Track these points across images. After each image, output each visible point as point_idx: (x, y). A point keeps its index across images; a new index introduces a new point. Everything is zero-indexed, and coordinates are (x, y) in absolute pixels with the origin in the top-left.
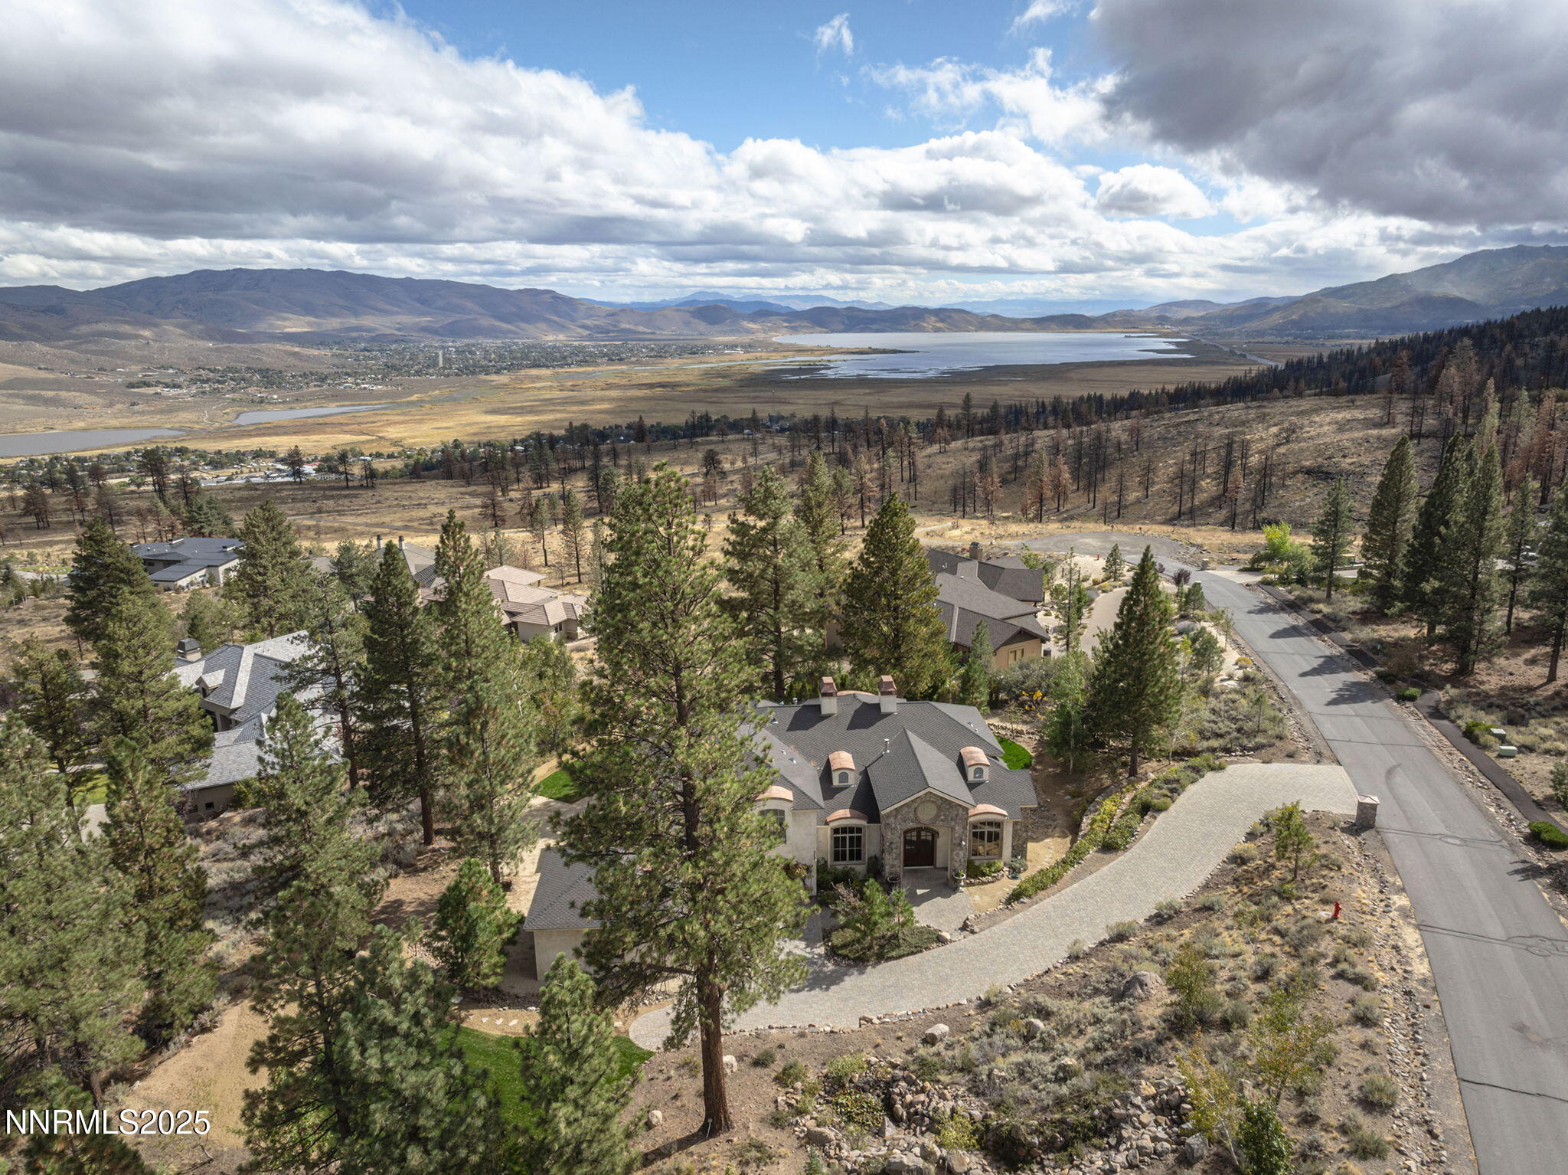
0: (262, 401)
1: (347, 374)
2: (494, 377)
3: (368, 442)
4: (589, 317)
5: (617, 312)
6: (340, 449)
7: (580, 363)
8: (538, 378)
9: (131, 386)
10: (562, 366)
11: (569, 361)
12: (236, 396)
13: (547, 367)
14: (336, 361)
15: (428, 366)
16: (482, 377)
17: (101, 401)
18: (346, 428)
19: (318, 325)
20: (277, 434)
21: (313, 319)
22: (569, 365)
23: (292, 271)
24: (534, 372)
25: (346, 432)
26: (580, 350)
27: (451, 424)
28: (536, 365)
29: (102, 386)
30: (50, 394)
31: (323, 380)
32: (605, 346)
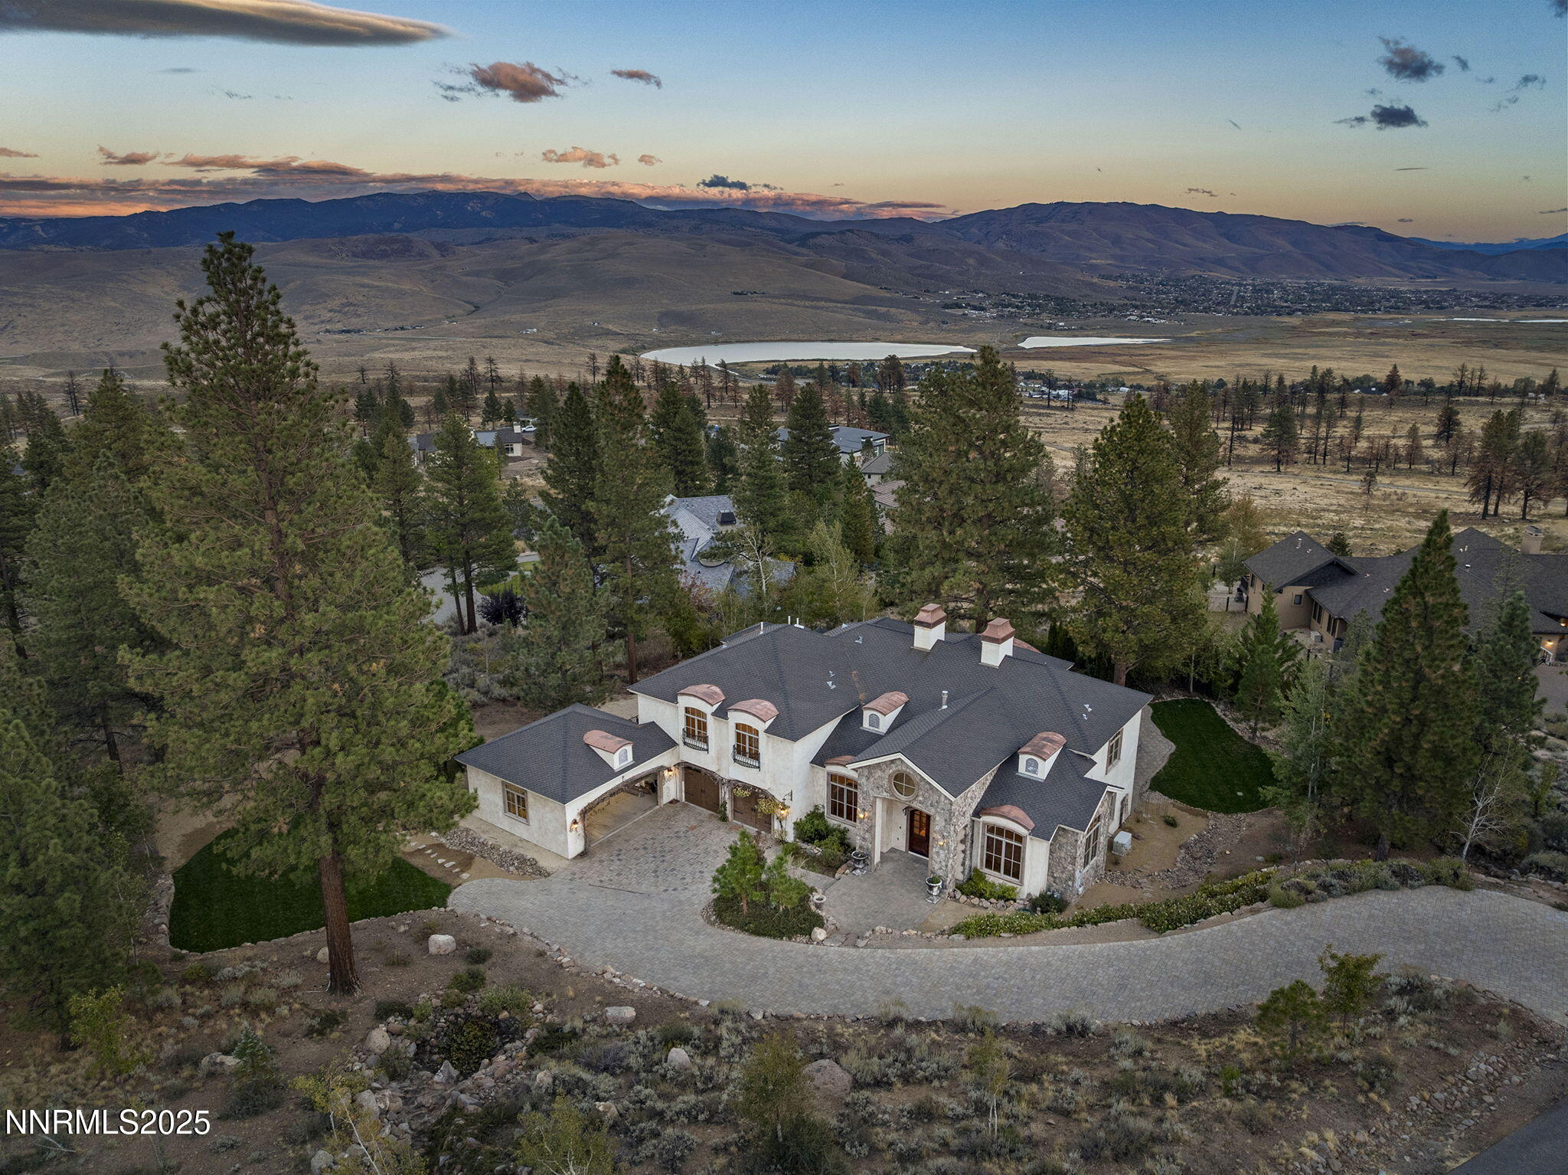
0: (1050, 327)
1: (1136, 307)
2: (1286, 319)
3: (1134, 373)
4: (1416, 258)
5: (1451, 254)
6: (1104, 378)
7: (1388, 310)
8: (1334, 323)
9: (946, 306)
10: (1365, 311)
11: (1377, 305)
12: (1030, 321)
13: (1347, 310)
14: (1129, 293)
15: (1218, 304)
16: (1274, 318)
17: (920, 318)
18: (1118, 359)
19: (1122, 258)
20: (1053, 359)
21: (1119, 252)
22: (1374, 311)
23: (1111, 204)
24: (1332, 316)
25: (1115, 363)
26: (1395, 295)
27: (1222, 363)
28: (1336, 308)
29: (925, 305)
30: (884, 309)
31: (1111, 311)
32: (1426, 292)
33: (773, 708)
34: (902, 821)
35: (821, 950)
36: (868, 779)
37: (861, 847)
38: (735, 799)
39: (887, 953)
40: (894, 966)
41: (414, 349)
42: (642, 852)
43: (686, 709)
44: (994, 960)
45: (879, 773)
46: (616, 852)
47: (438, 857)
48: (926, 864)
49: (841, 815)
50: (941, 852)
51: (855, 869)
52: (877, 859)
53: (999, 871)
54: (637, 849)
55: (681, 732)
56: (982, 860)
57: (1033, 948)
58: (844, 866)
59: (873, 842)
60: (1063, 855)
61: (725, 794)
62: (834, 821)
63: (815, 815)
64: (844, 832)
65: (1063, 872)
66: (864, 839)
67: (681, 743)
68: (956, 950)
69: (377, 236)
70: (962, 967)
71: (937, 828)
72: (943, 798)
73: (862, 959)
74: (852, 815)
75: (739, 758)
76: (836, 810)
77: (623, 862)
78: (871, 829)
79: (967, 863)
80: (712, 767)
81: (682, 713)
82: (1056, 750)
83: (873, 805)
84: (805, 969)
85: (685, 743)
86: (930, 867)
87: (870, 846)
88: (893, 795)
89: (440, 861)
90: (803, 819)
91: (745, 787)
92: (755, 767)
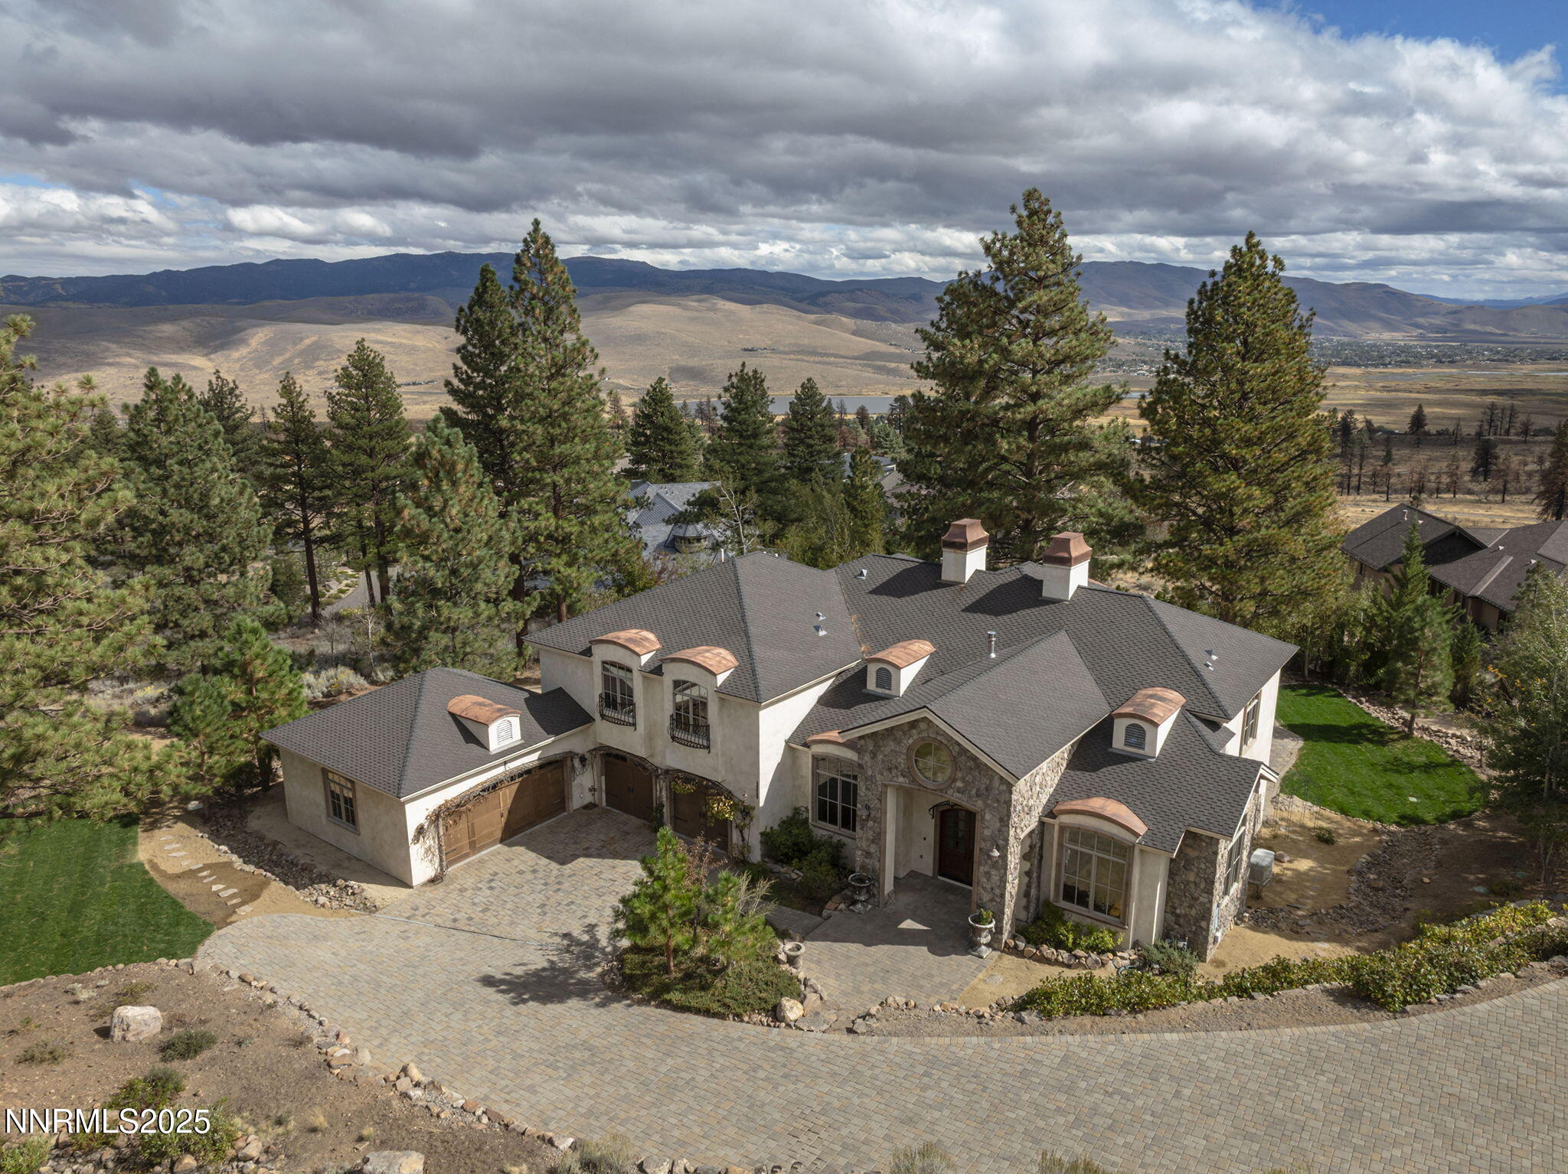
1: (1145, 362)
4: (1423, 315)
5: (1461, 310)
7: (1399, 364)
8: (1344, 377)
10: (1376, 366)
11: (1387, 360)
13: (1359, 366)
14: (1138, 349)
19: (1130, 315)
21: (1126, 310)
22: (1385, 365)
23: (1115, 264)
24: (1341, 370)
26: (1405, 350)
28: (1345, 363)
30: (893, 365)
31: (1119, 366)
32: (1437, 347)
33: (730, 657)
34: (928, 827)
35: (791, 1038)
36: (874, 755)
37: (863, 867)
38: (674, 798)
39: (908, 1044)
40: (920, 1070)
41: (425, 403)
42: (530, 876)
43: (604, 662)
44: (1101, 1059)
45: (892, 745)
46: (488, 876)
47: (214, 882)
48: (968, 895)
49: (833, 821)
50: (993, 872)
51: (854, 902)
52: (889, 886)
53: (1087, 906)
54: (521, 872)
55: (597, 699)
56: (1057, 886)
57: (1168, 1036)
58: (836, 898)
59: (881, 859)
60: (1192, 877)
61: (661, 792)
62: (822, 831)
63: (794, 821)
64: (840, 846)
65: (1191, 907)
66: (868, 854)
67: (597, 716)
68: (1029, 1039)
69: (392, 295)
70: (1045, 1071)
71: (987, 832)
72: (996, 782)
73: (864, 1056)
74: (849, 820)
75: (678, 734)
76: (825, 812)
77: (496, 892)
78: (879, 837)
79: (1033, 892)
80: (641, 751)
81: (598, 670)
82: (1171, 712)
83: (882, 799)
84: (761, 1074)
85: (603, 716)
86: (975, 898)
87: (877, 865)
88: (914, 781)
89: (215, 888)
90: (776, 827)
91: (688, 778)
92: (703, 747)
